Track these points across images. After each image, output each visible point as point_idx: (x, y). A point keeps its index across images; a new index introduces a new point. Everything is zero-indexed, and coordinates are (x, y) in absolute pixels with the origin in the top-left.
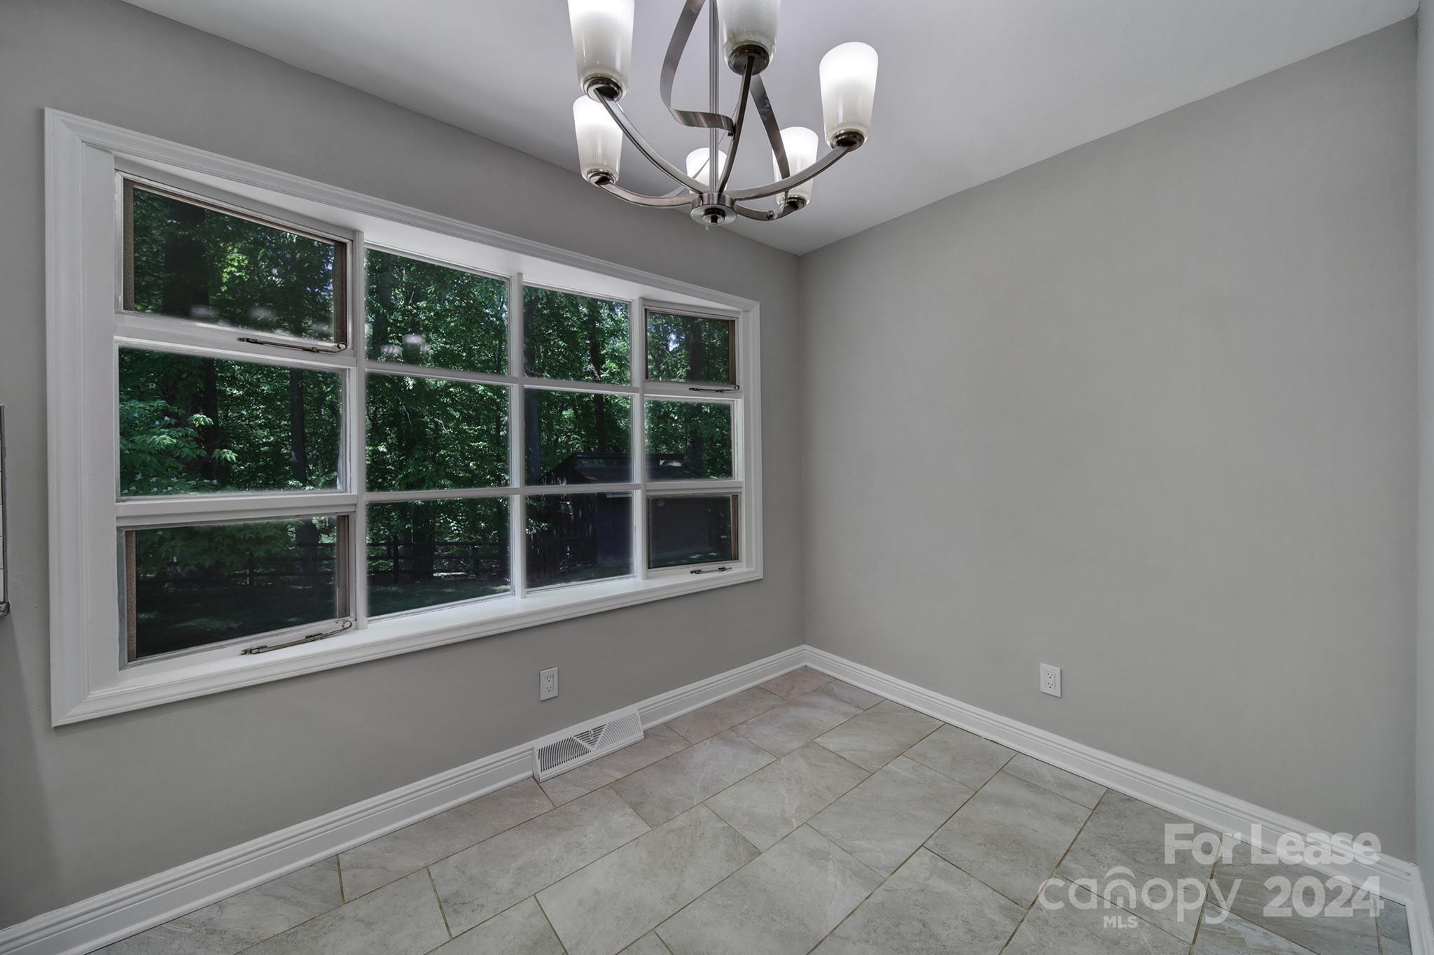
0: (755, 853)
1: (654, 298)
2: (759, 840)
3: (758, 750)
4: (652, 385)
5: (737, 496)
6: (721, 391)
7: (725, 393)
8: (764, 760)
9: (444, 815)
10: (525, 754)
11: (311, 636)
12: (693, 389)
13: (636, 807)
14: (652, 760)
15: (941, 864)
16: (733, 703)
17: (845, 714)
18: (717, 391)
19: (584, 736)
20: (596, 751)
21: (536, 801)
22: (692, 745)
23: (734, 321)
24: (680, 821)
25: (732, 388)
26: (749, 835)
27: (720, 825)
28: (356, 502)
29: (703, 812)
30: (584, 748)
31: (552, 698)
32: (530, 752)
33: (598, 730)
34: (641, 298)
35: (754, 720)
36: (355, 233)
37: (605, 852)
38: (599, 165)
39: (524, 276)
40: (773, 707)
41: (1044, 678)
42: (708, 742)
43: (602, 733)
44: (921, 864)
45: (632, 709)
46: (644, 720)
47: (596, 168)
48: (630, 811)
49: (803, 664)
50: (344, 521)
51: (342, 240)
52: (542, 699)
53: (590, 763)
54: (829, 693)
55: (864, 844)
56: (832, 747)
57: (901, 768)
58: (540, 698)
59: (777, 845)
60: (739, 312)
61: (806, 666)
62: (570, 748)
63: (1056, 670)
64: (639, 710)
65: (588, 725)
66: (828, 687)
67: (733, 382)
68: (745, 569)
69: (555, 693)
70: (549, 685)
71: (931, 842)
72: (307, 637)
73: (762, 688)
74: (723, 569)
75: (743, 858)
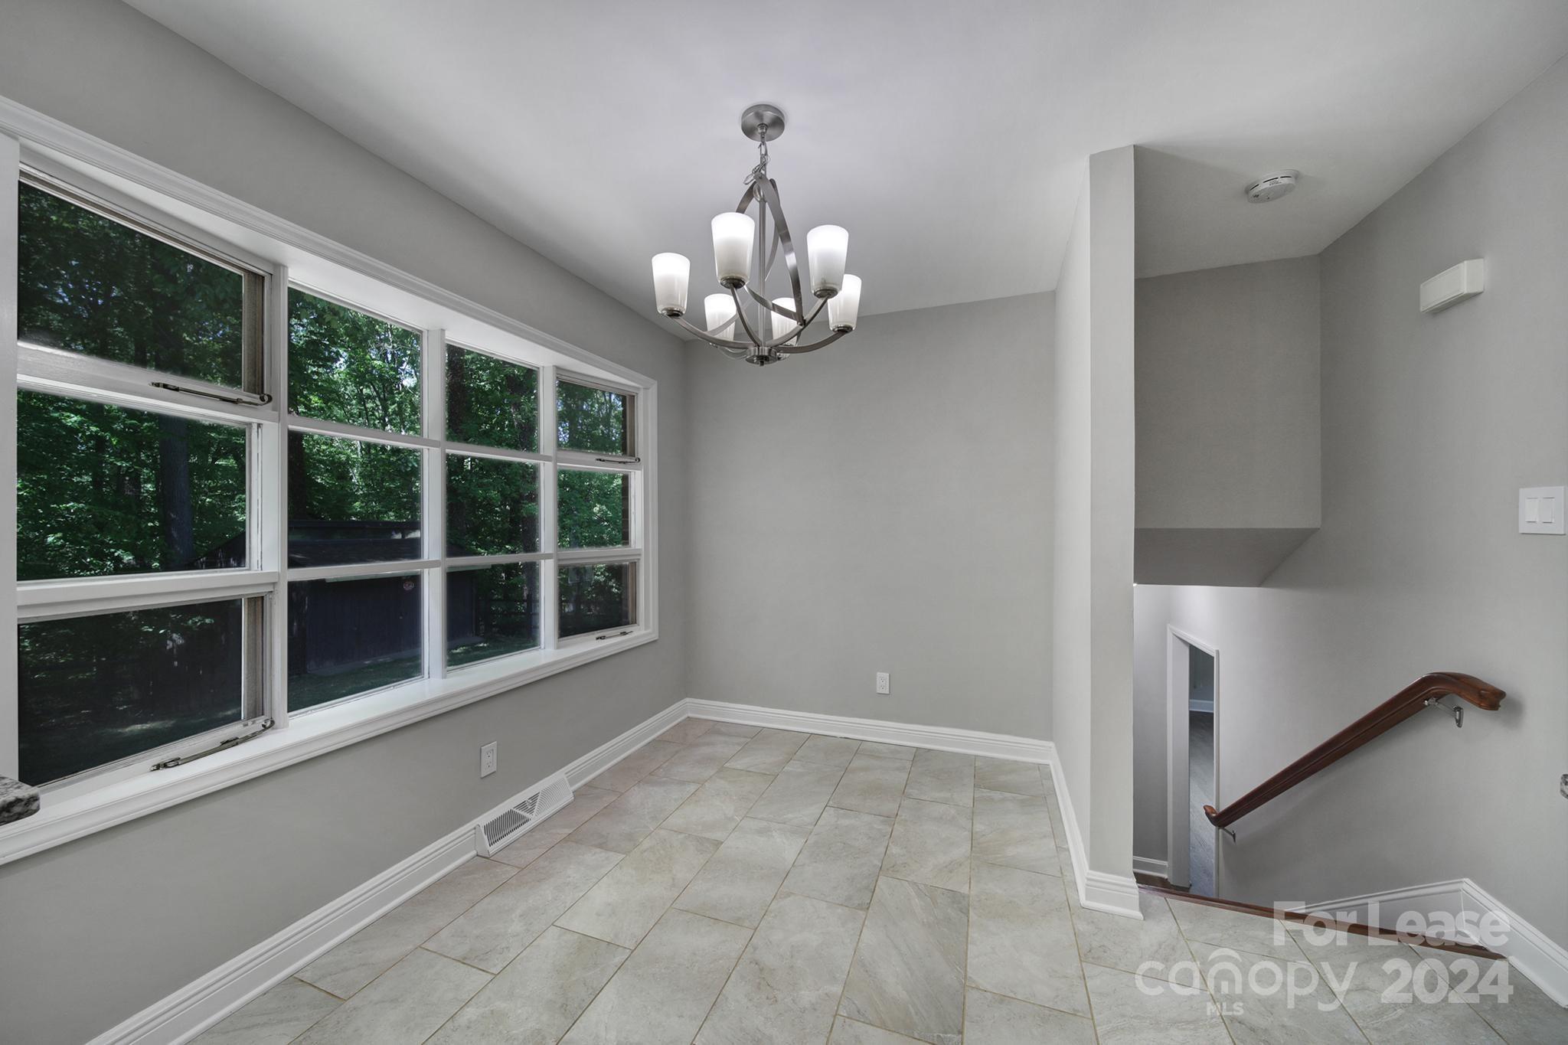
0: (718, 844)
1: (568, 369)
2: (718, 835)
3: (682, 783)
4: (562, 454)
5: (635, 563)
6: (624, 463)
7: (628, 465)
8: (692, 788)
9: (400, 908)
10: (469, 834)
11: (228, 742)
12: (600, 460)
13: (602, 846)
14: (592, 813)
15: (842, 811)
16: (639, 755)
17: (738, 744)
18: (620, 462)
19: (522, 806)
20: (535, 818)
21: (498, 870)
22: (623, 794)
23: (634, 396)
24: (646, 844)
25: (632, 461)
26: (707, 835)
27: (681, 836)
28: (276, 580)
29: (662, 833)
30: (524, 817)
31: (490, 774)
32: (474, 831)
33: (534, 798)
34: (554, 366)
35: (667, 764)
36: (278, 267)
37: (595, 880)
38: (675, 305)
39: (446, 332)
40: (677, 752)
41: (879, 682)
42: (636, 788)
43: (537, 804)
44: (829, 815)
45: (560, 775)
46: (572, 782)
47: (671, 306)
48: (598, 850)
49: (686, 716)
50: (258, 603)
51: (261, 272)
52: (483, 776)
53: (532, 830)
54: (719, 733)
55: (790, 816)
56: (739, 767)
57: (794, 767)
58: (480, 773)
59: (732, 835)
60: (638, 389)
61: (688, 717)
62: (511, 820)
63: (886, 675)
64: (566, 773)
65: (523, 796)
66: (716, 729)
67: (633, 454)
68: (643, 632)
69: (494, 769)
70: (489, 762)
71: (831, 802)
72: (223, 743)
73: (660, 741)
74: (624, 633)
75: (711, 848)
